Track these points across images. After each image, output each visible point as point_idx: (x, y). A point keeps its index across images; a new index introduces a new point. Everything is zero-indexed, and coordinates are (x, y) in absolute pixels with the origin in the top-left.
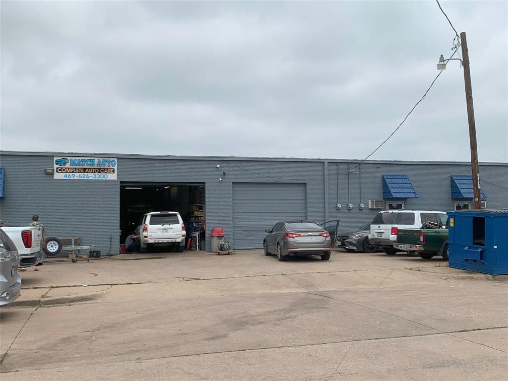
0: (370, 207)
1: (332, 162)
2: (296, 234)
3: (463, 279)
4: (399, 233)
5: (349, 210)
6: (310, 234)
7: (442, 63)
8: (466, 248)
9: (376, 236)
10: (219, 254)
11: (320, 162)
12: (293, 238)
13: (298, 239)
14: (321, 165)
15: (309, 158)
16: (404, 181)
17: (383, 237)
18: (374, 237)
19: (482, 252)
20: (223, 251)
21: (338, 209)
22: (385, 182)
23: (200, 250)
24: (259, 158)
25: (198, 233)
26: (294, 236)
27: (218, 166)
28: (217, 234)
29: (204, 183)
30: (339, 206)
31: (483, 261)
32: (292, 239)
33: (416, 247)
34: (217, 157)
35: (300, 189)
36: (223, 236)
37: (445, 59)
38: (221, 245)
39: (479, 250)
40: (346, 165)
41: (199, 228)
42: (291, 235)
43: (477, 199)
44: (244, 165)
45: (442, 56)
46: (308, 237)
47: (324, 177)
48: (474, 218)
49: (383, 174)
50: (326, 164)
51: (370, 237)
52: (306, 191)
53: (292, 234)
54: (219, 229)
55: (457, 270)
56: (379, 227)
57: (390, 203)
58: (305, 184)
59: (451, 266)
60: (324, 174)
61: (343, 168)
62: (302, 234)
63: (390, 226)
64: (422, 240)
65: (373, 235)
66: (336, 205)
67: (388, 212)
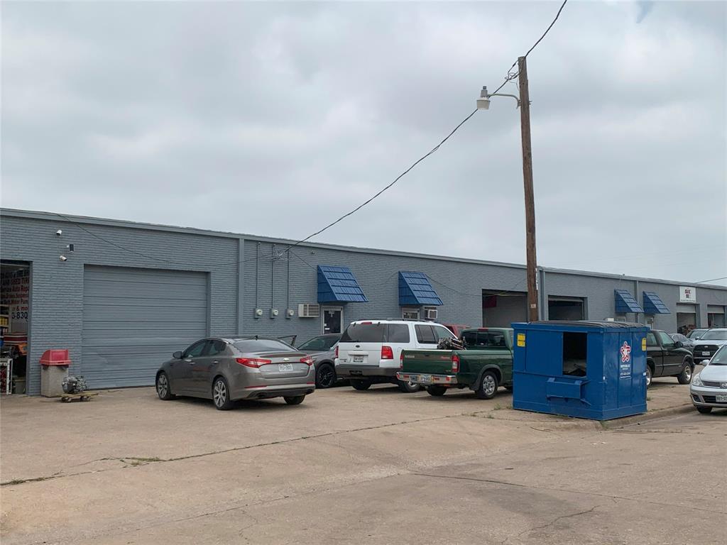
0: (301, 314)
1: (251, 241)
2: (262, 361)
3: (568, 428)
4: (406, 356)
5: (272, 318)
6: (286, 359)
7: (485, 99)
8: (551, 380)
9: (351, 361)
10: (64, 400)
11: (234, 239)
12: (257, 367)
13: (267, 370)
14: (233, 244)
15: (216, 230)
16: (347, 276)
17: (365, 362)
18: (345, 363)
19: (582, 386)
20: (74, 393)
21: (256, 318)
22: (324, 277)
23: (13, 392)
24: (134, 223)
25: (9, 360)
26: (259, 364)
27: (60, 232)
28: (56, 362)
29: (28, 263)
30: (259, 312)
31: (584, 400)
32: (257, 370)
33: (448, 379)
34: (59, 215)
35: (198, 282)
36: (67, 366)
37: (489, 93)
38: (71, 382)
39: (578, 383)
40: (270, 246)
41: (8, 350)
42: (252, 363)
43: (535, 305)
44: (108, 234)
45: (485, 88)
46: (282, 365)
47: (238, 263)
48: (565, 334)
49: (318, 263)
50: (242, 243)
51: (337, 362)
52: (208, 286)
53: (256, 360)
54: (59, 350)
55: (533, 414)
56: (358, 346)
57: (326, 310)
58: (207, 274)
59: (517, 406)
60: (238, 259)
61: (265, 250)
62: (274, 360)
63: (379, 346)
64: (456, 368)
65: (345, 360)
66: (255, 310)
67: (371, 323)
